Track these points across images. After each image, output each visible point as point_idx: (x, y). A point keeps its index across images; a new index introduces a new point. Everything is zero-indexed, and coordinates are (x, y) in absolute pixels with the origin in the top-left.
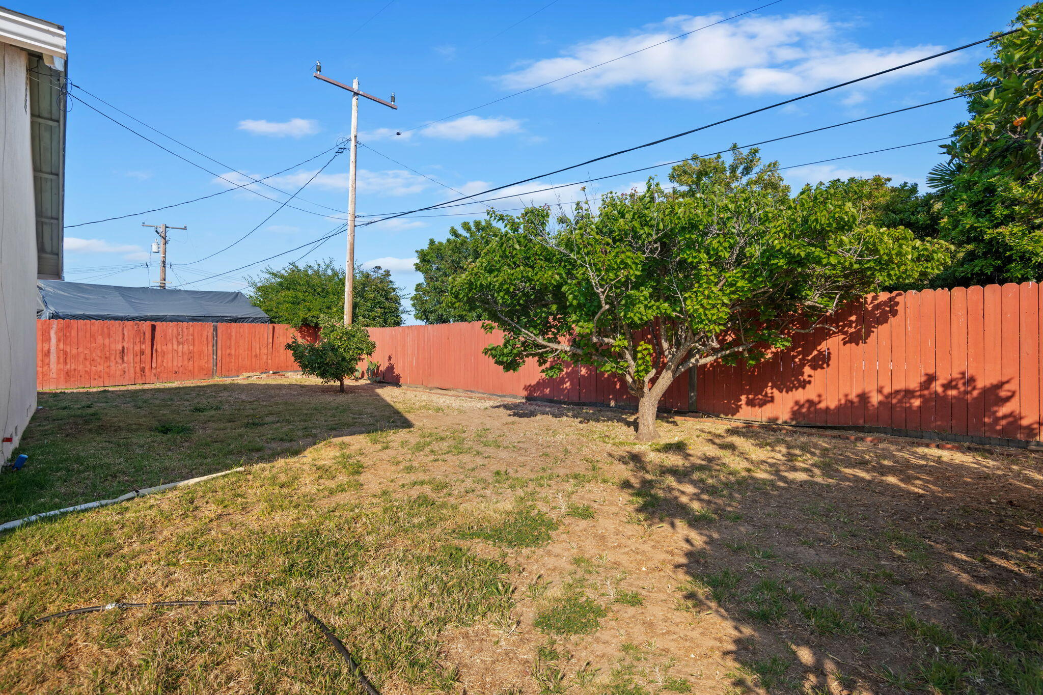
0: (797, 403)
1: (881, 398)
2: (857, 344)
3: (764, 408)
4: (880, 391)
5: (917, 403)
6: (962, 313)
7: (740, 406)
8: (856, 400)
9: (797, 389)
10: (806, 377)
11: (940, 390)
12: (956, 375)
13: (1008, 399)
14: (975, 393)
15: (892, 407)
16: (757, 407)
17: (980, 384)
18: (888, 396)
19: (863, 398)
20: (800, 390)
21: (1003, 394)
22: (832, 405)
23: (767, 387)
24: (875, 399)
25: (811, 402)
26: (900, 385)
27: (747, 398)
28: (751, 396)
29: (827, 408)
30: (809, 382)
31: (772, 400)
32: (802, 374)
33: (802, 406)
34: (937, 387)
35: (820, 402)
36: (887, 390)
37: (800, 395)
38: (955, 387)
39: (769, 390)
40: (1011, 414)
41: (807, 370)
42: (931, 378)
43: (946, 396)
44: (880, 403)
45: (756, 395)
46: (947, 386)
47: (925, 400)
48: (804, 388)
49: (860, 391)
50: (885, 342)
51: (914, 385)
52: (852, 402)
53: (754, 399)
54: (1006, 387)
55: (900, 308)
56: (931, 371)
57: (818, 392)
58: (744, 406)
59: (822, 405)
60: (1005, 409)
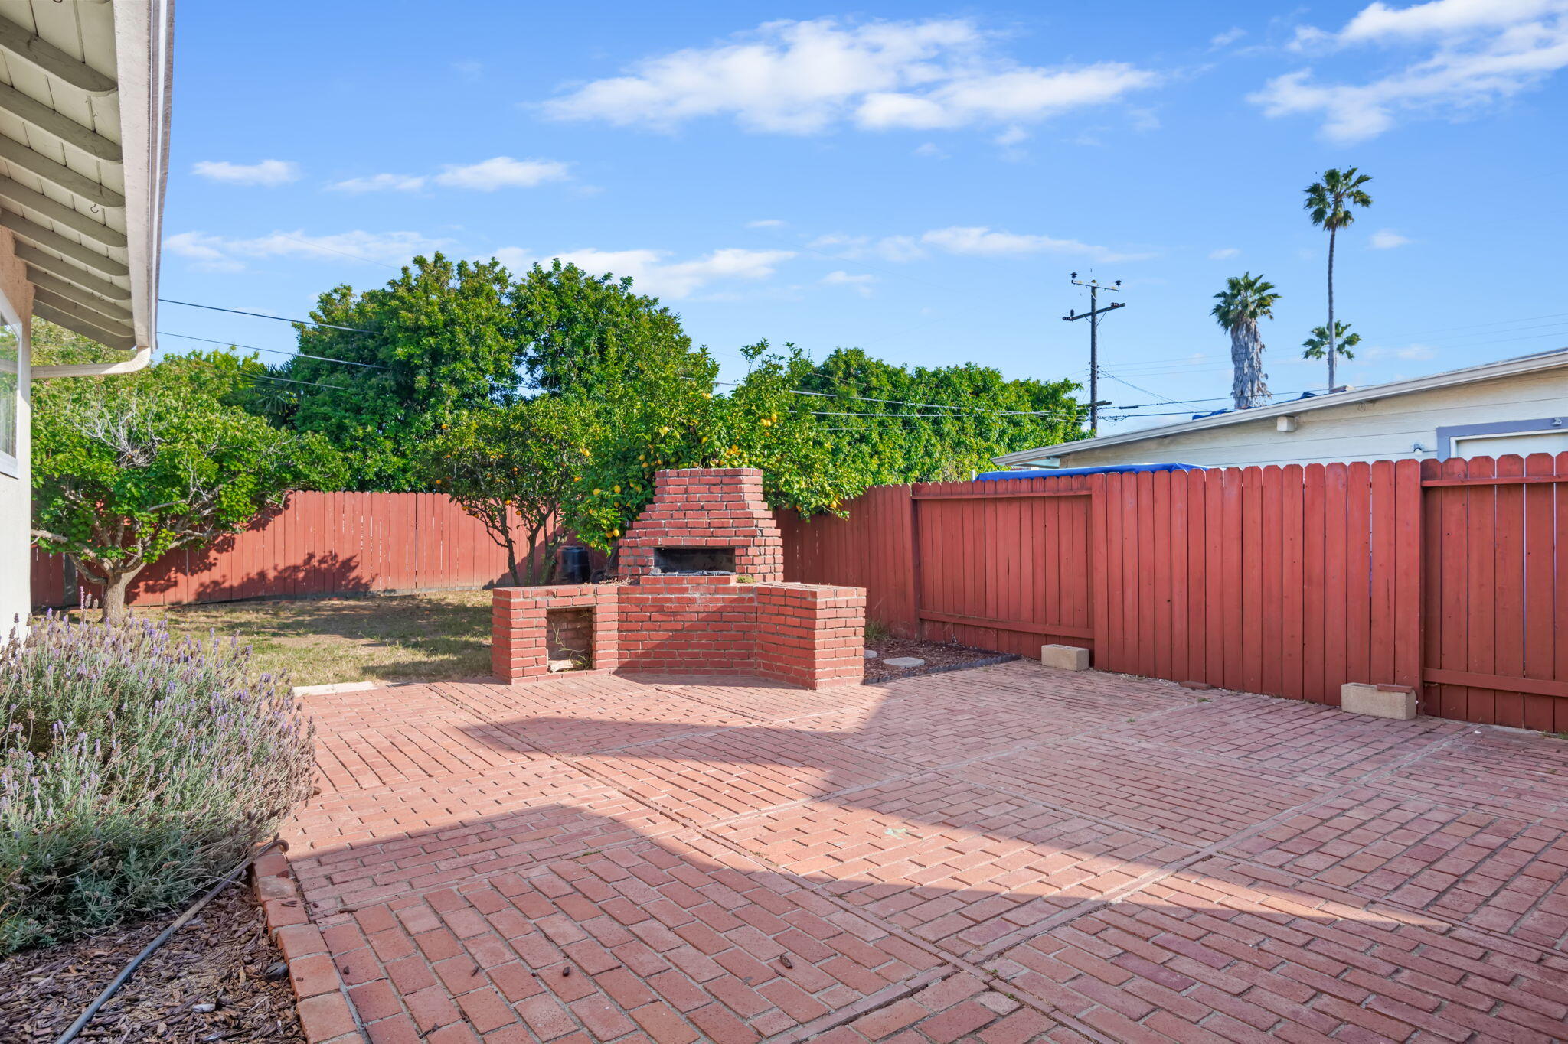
0: (202, 585)
1: (276, 574)
2: (258, 530)
3: (167, 592)
4: (275, 568)
5: (301, 575)
6: (331, 509)
7: (137, 594)
8: (256, 577)
9: (202, 571)
10: (211, 560)
11: (316, 564)
12: (327, 554)
13: (355, 567)
14: (338, 565)
15: (285, 579)
16: (158, 594)
17: (341, 558)
18: (280, 572)
19: (262, 575)
20: (206, 572)
21: (353, 564)
22: (236, 583)
23: (170, 571)
24: (272, 574)
25: (215, 583)
26: (291, 562)
27: (147, 585)
28: (150, 583)
29: (232, 587)
30: (215, 565)
31: (176, 584)
32: (208, 557)
33: (208, 586)
34: (315, 563)
35: (224, 582)
36: (281, 567)
37: (206, 577)
38: (326, 562)
39: (172, 575)
40: (357, 577)
41: (213, 554)
42: (311, 556)
43: (320, 569)
44: (275, 577)
45: (156, 581)
46: (321, 561)
47: (308, 572)
48: (209, 569)
49: (259, 570)
50: (280, 529)
51: (299, 562)
52: (253, 579)
53: (153, 585)
54: (355, 560)
55: (291, 503)
56: (311, 551)
57: (223, 573)
58: (142, 594)
59: (227, 585)
60: (353, 575)
